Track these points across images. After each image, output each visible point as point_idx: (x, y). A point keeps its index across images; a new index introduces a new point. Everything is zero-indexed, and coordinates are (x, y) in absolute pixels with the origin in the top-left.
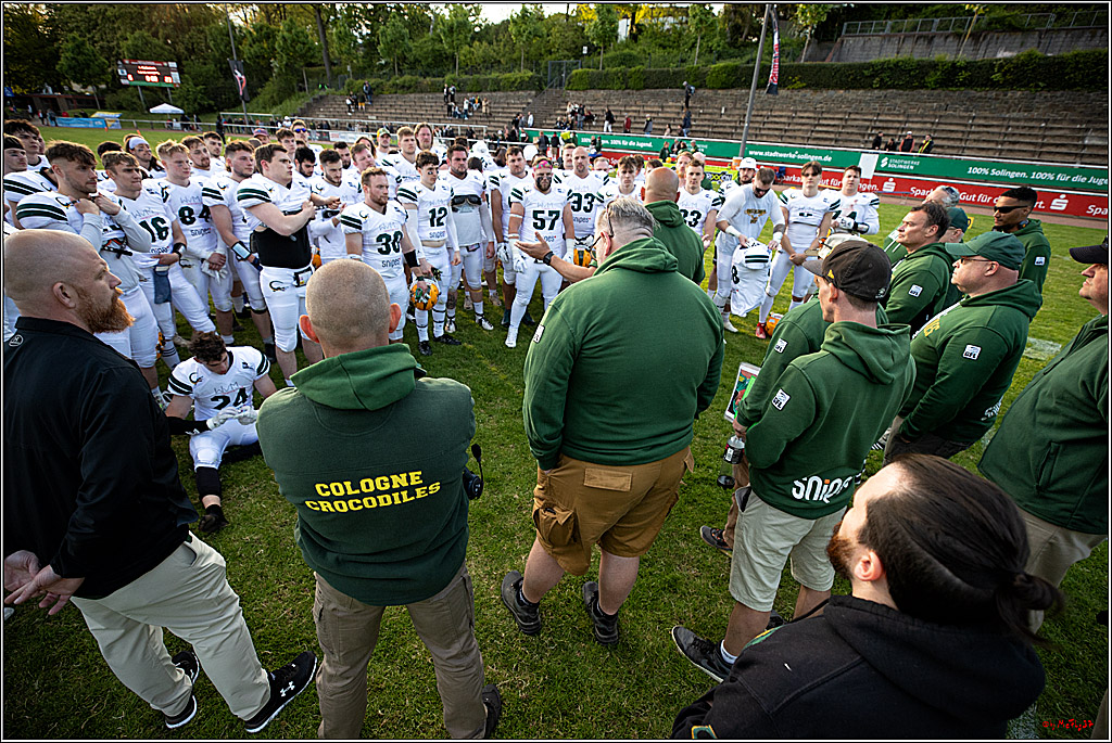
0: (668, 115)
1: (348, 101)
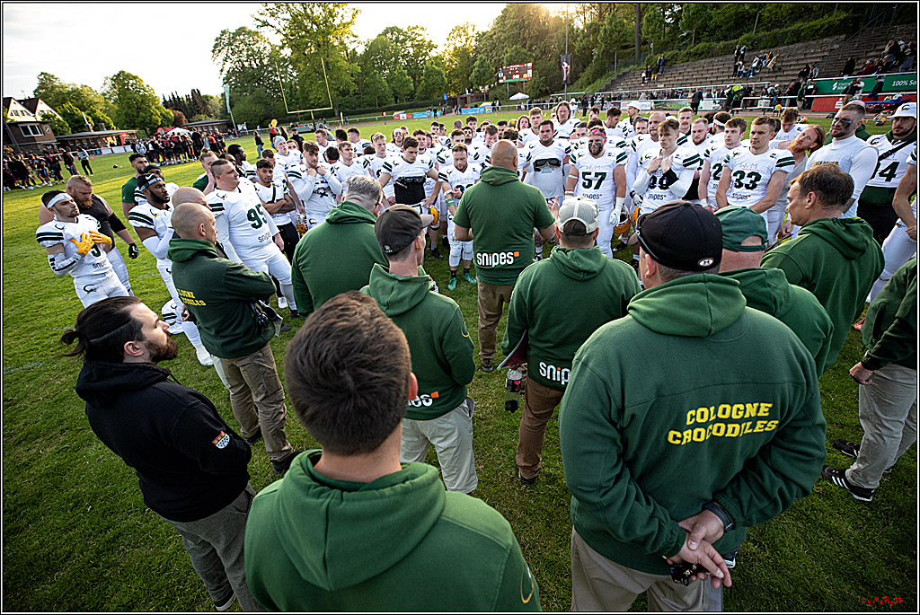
1: (644, 75)
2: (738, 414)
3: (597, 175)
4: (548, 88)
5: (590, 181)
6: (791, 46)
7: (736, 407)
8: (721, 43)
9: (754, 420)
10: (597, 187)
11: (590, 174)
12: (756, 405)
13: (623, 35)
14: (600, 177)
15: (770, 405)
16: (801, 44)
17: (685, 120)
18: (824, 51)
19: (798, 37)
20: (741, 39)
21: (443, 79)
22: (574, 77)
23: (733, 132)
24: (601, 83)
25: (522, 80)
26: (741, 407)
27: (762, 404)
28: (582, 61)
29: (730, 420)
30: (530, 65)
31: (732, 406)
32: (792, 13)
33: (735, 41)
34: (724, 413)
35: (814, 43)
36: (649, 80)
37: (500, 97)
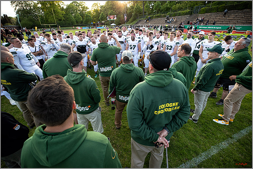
0: (230, 19)
1: (145, 21)
2: (171, 106)
3: (133, 46)
4: (121, 23)
5: (132, 47)
6: (179, 17)
7: (170, 104)
8: (163, 14)
9: (174, 107)
10: (134, 49)
11: (132, 45)
12: (175, 103)
13: (140, 10)
14: (134, 46)
15: (178, 103)
16: (181, 16)
17: (155, 32)
18: (185, 18)
19: (180, 15)
20: (168, 14)
21: (91, 18)
22: (128, 20)
23: (166, 36)
24: (135, 22)
25: (114, 20)
26: (172, 104)
27: (176, 103)
28: (129, 16)
29: (169, 107)
30: (116, 16)
31: (169, 104)
32: (179, 9)
33: (166, 14)
34: (167, 106)
35: (183, 16)
36: (147, 22)
37: (108, 24)
